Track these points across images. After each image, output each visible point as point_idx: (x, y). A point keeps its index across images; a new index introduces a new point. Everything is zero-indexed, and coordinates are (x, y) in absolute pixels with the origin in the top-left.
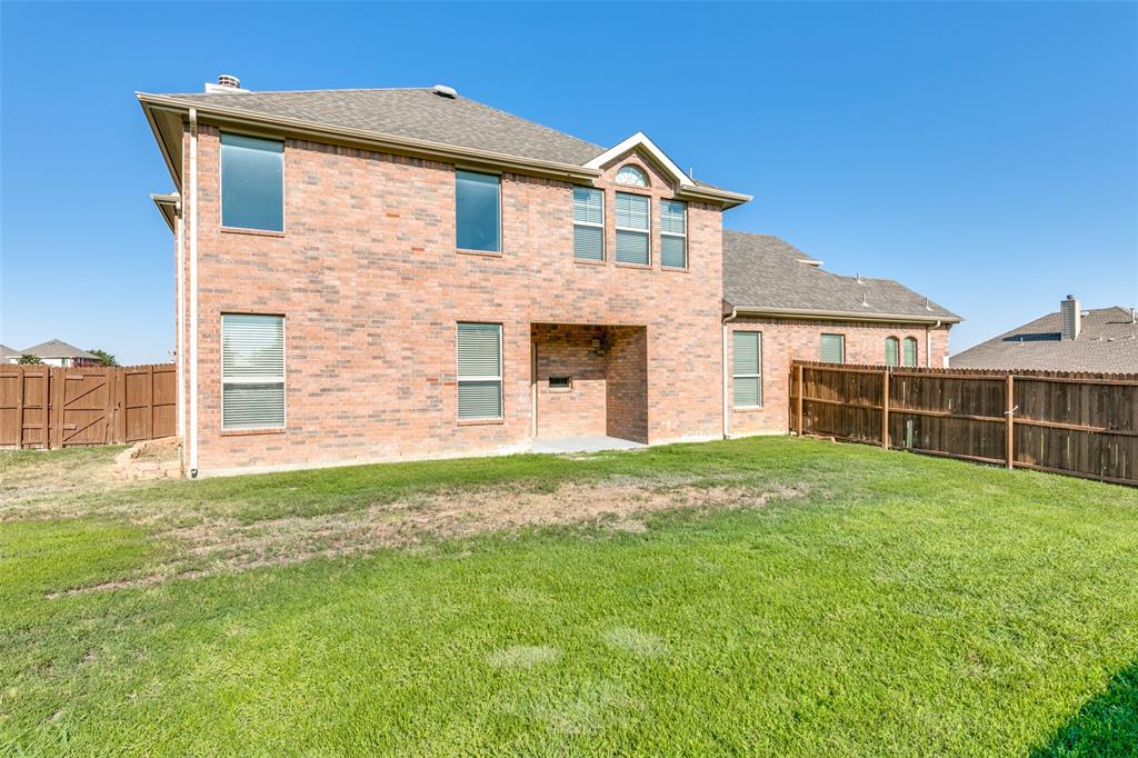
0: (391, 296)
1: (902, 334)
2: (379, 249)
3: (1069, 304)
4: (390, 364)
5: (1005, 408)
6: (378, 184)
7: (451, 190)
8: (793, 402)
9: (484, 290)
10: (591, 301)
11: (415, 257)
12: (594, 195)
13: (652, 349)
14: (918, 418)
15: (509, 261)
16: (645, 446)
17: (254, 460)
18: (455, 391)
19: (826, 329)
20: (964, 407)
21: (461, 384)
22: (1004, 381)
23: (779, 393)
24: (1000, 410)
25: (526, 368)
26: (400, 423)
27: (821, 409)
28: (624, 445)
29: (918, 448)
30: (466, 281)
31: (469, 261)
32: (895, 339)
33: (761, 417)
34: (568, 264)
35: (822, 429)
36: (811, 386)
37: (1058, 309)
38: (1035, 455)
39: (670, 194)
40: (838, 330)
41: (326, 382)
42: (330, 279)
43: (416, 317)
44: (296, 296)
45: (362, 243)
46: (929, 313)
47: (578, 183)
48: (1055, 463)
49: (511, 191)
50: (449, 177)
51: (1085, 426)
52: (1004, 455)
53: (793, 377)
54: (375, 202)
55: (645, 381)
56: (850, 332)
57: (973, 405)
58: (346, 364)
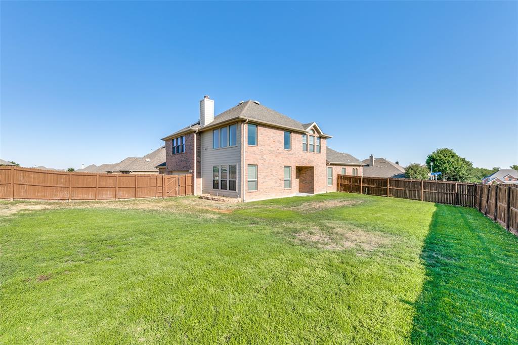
0: (274, 160)
1: (355, 168)
2: (272, 149)
3: (371, 157)
4: (274, 176)
5: (387, 185)
6: (272, 134)
7: (283, 135)
8: (338, 184)
9: (288, 159)
10: (305, 161)
11: (278, 151)
12: (305, 136)
13: (315, 172)
14: (368, 188)
15: (292, 152)
16: (313, 194)
17: (253, 198)
18: (283, 182)
19: (343, 167)
20: (379, 185)
21: (285, 180)
22: (387, 180)
23: (335, 182)
24: (386, 186)
25: (295, 177)
26: (276, 190)
27: (345, 185)
28: (305, 195)
29: (368, 193)
30: (286, 157)
31: (286, 151)
32: (354, 169)
33: (332, 187)
34: (301, 152)
35: (345, 190)
36: (342, 180)
37: (369, 158)
38: (393, 194)
39: (318, 136)
40: (345, 167)
41: (264, 180)
42: (265, 157)
43: (278, 165)
44: (259, 160)
45: (270, 148)
46: (359, 163)
47: (303, 134)
48: (396, 196)
49: (293, 134)
50: (283, 132)
51: (402, 189)
52: (387, 195)
53: (338, 178)
54: (271, 138)
55: (313, 179)
56: (346, 167)
57: (380, 184)
58: (267, 176)
